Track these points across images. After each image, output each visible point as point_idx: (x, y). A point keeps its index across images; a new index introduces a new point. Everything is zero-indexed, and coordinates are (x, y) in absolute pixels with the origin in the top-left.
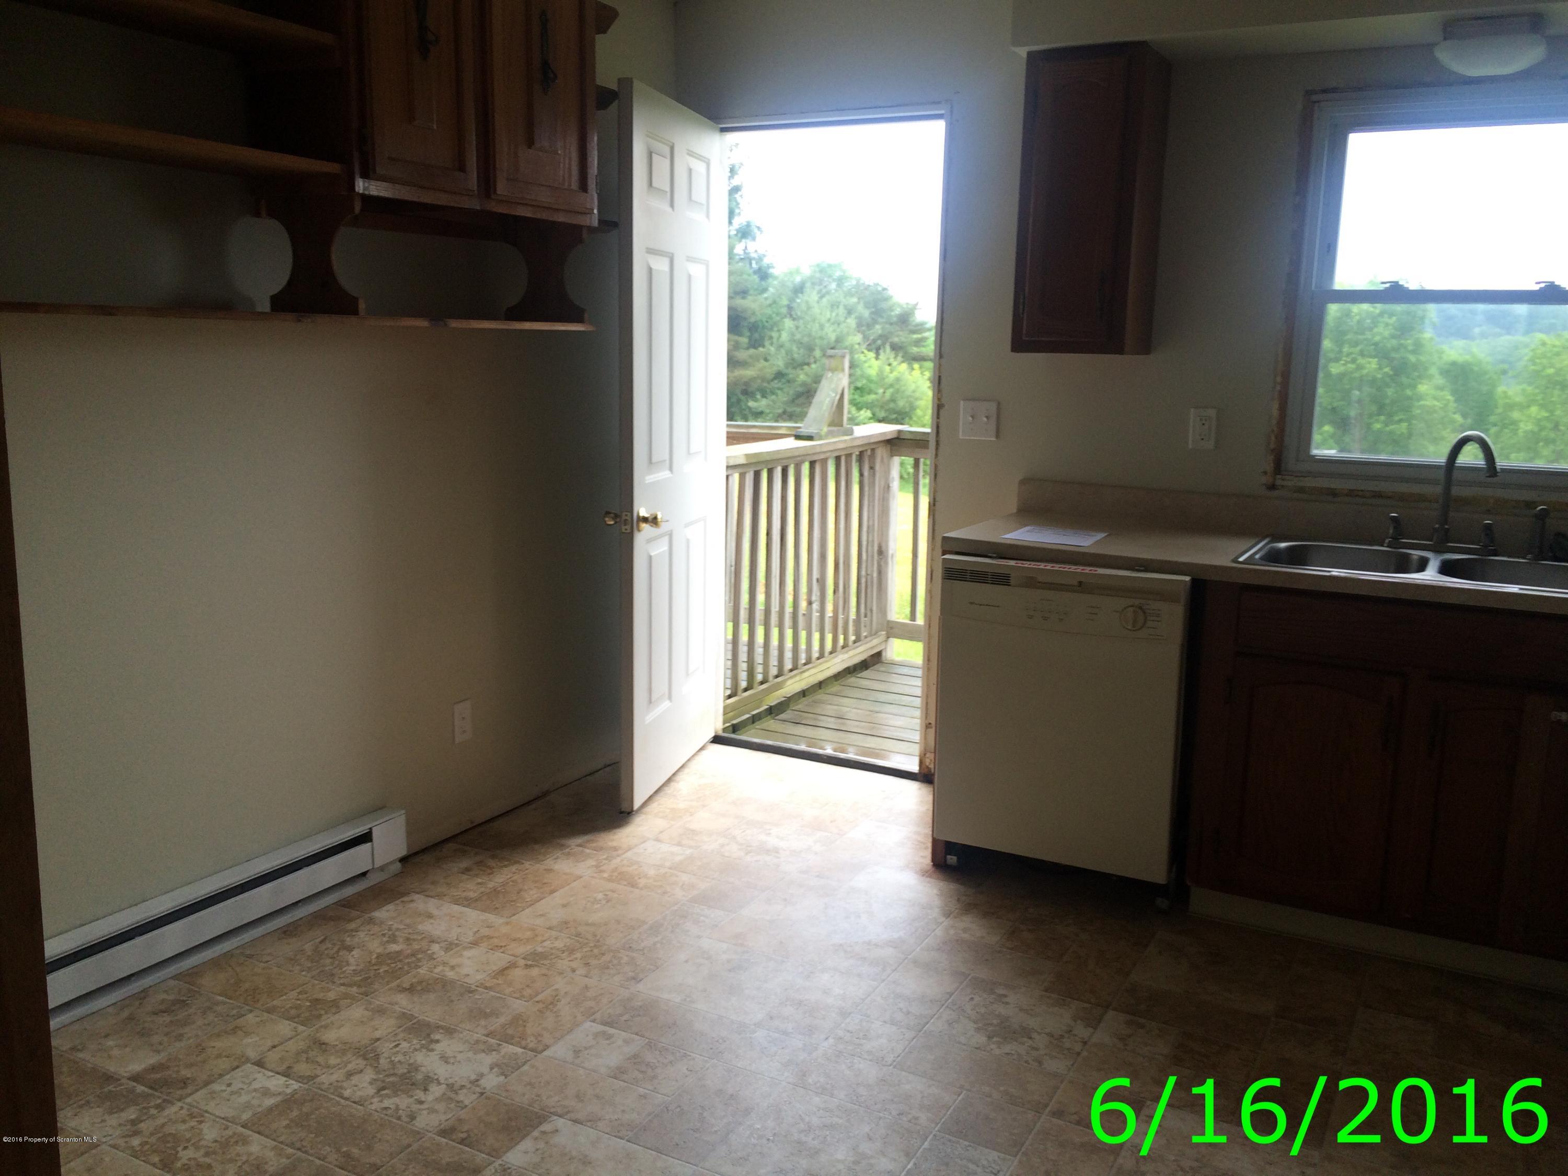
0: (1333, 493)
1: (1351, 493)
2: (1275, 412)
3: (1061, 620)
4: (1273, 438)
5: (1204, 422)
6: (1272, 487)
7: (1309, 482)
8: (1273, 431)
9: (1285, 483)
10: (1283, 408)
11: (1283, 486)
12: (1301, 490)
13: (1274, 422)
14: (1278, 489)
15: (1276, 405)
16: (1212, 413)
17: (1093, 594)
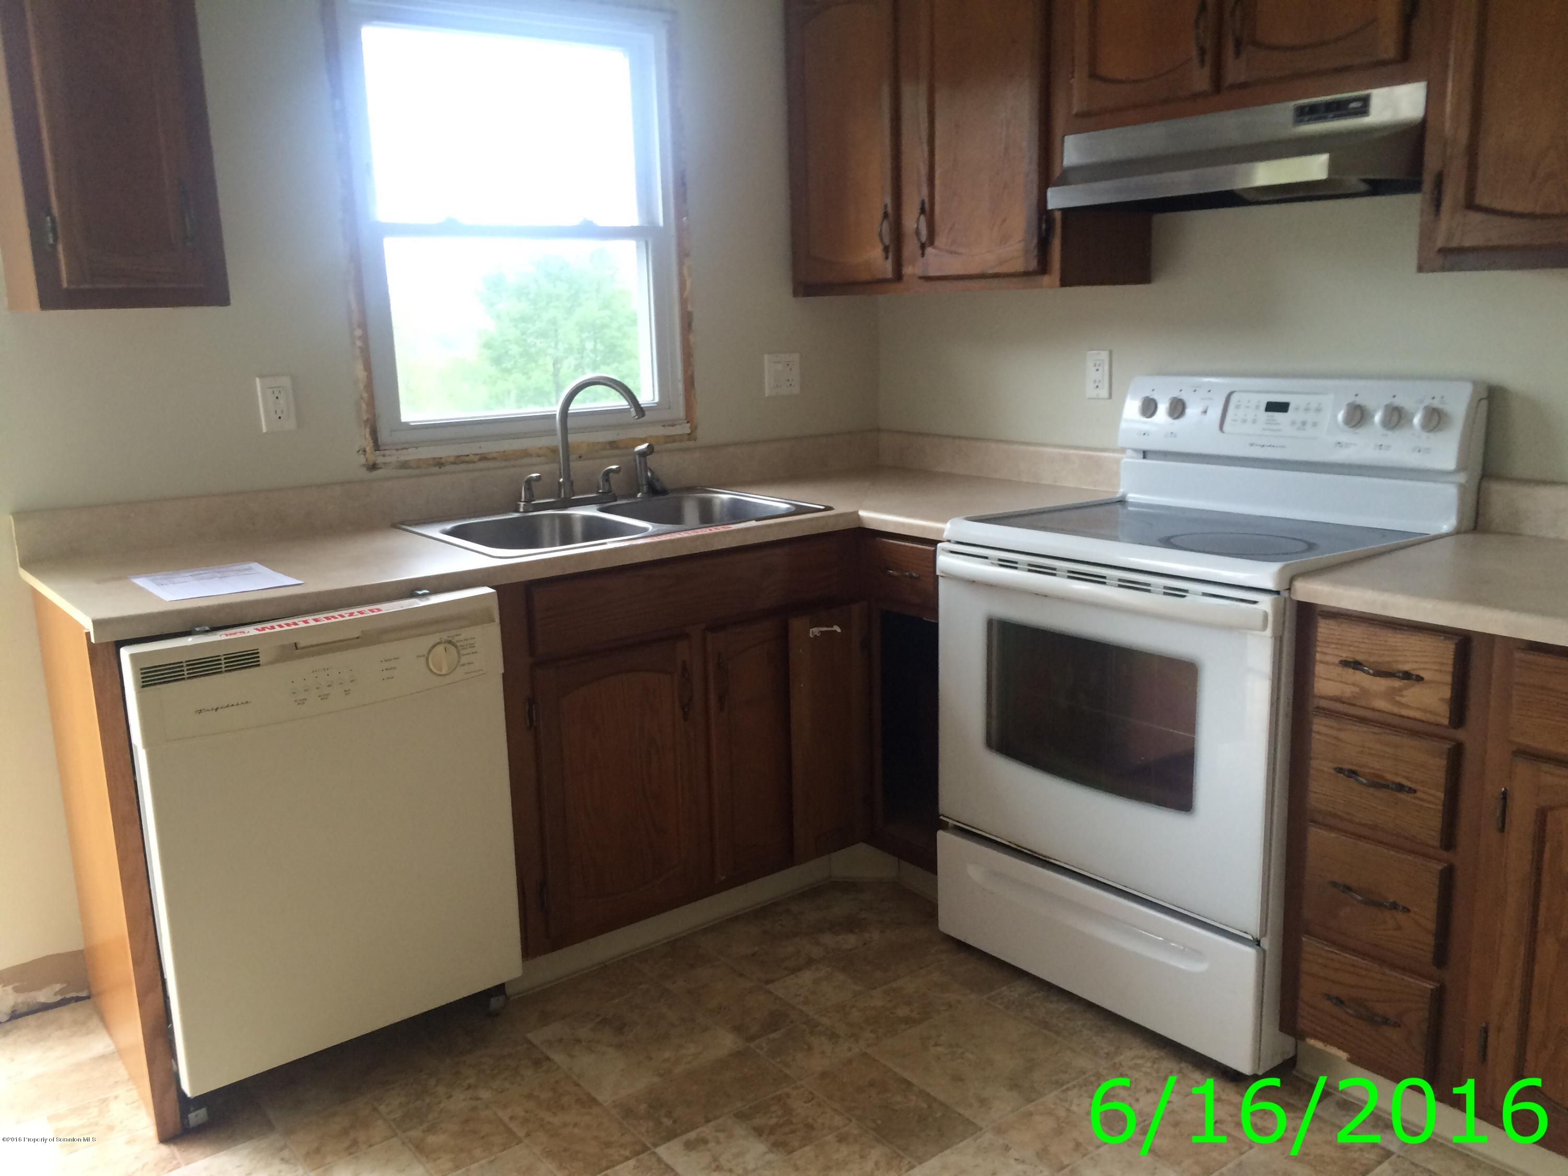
0: (439, 463)
1: (459, 460)
2: (361, 374)
3: (347, 692)
4: (364, 405)
5: (277, 394)
6: (373, 467)
7: (412, 455)
8: (362, 398)
9: (388, 459)
10: (368, 367)
11: (385, 464)
12: (404, 465)
13: (361, 386)
14: (381, 468)
15: (359, 366)
16: (286, 381)
17: (383, 642)
